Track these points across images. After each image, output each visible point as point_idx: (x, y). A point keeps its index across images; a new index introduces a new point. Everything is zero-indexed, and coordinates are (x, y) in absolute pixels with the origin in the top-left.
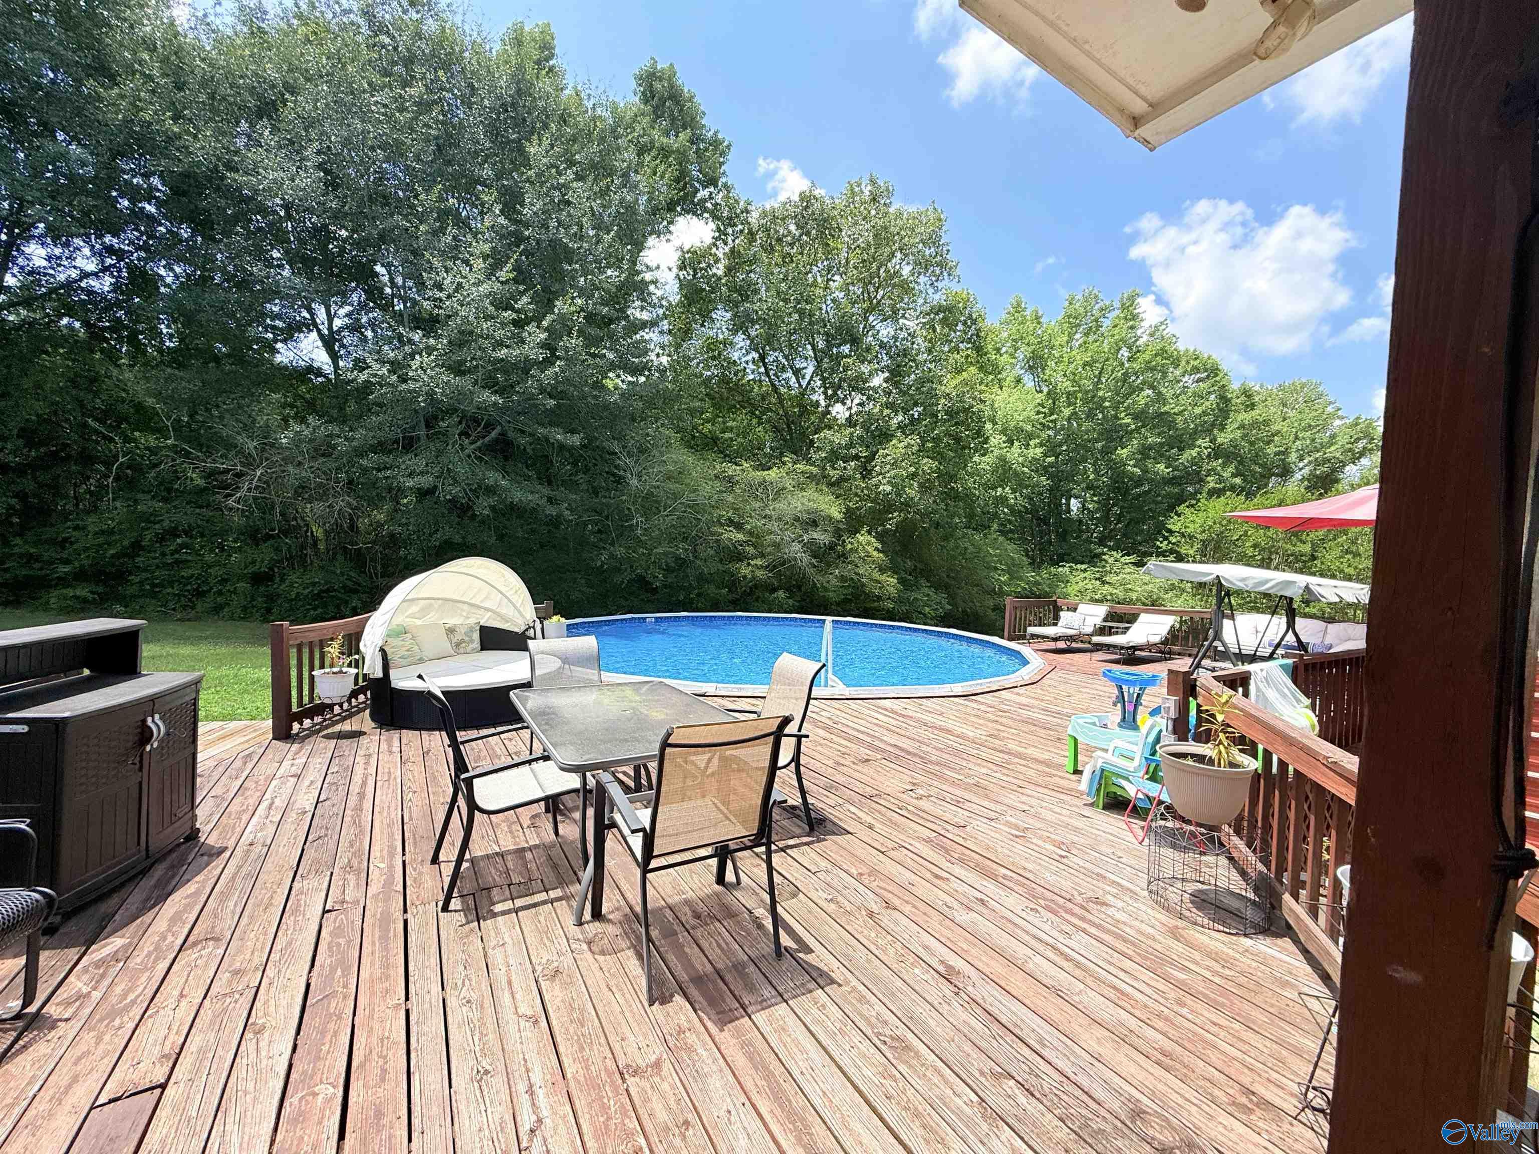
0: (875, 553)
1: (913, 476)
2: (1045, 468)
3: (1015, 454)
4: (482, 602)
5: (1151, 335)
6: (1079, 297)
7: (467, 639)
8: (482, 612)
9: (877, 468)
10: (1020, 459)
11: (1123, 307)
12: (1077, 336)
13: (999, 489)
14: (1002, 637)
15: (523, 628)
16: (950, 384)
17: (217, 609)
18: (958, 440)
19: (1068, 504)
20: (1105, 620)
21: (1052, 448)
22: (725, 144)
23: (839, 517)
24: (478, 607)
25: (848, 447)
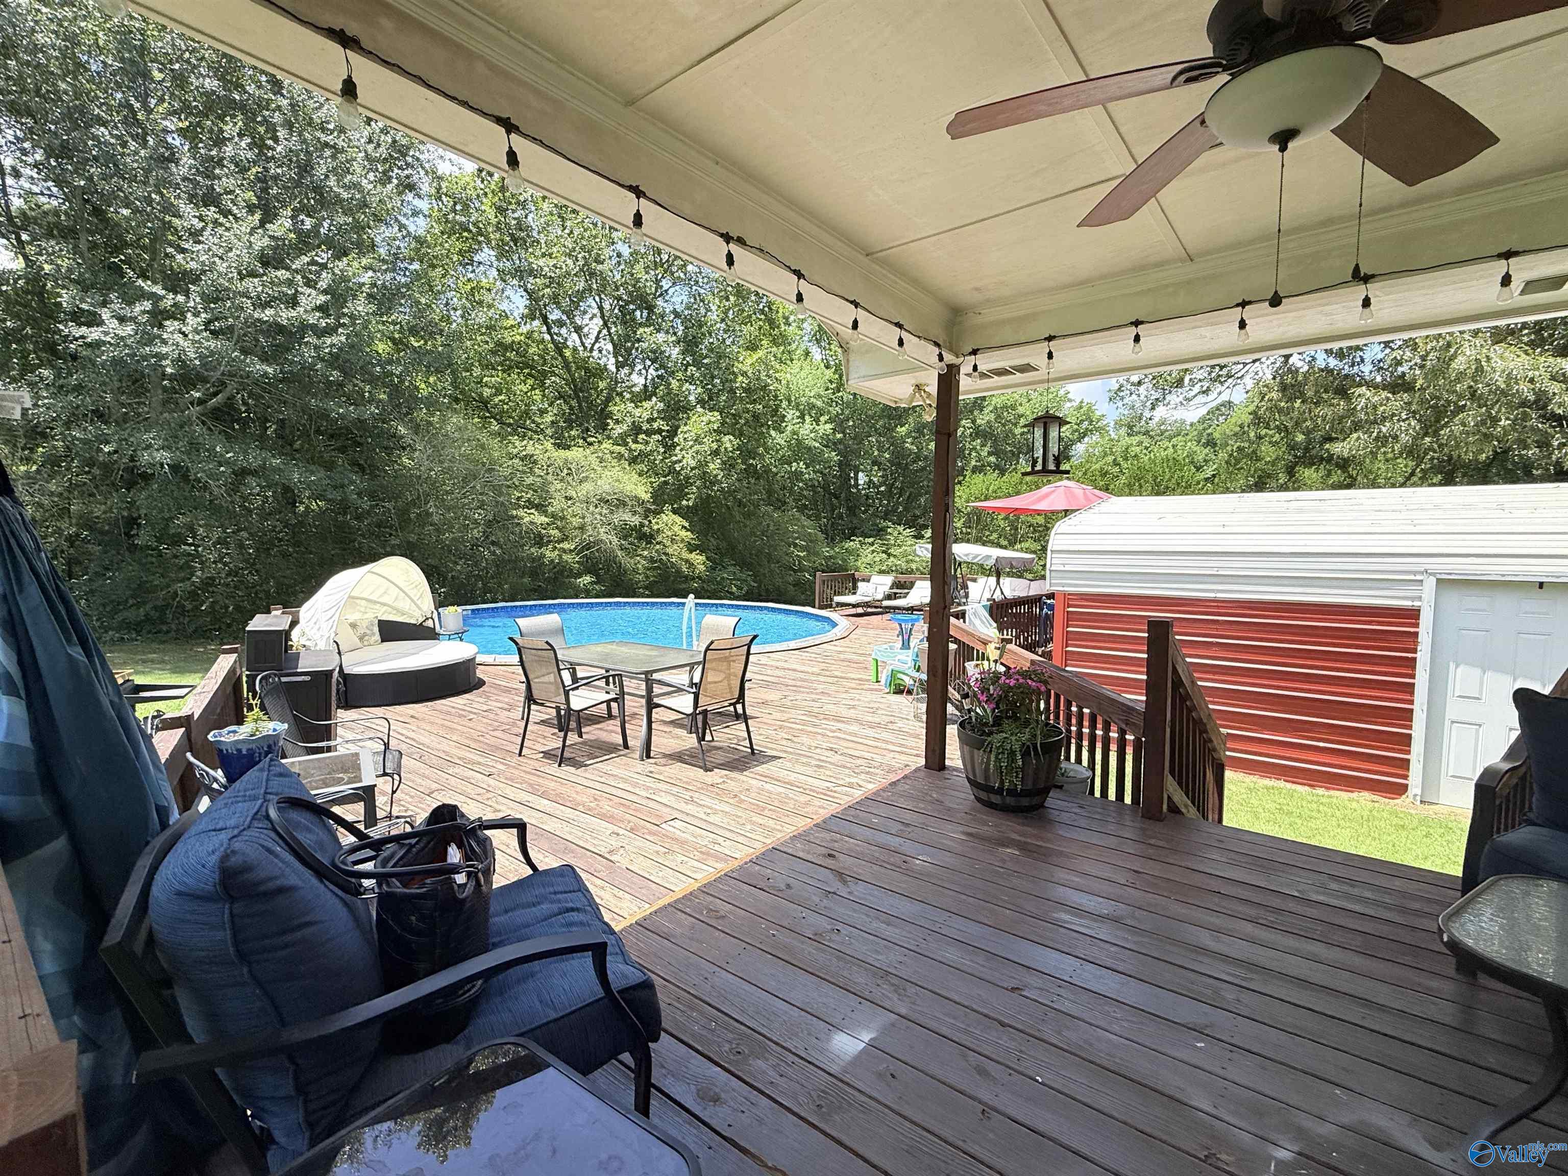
0: (683, 533)
1: (716, 453)
2: (834, 444)
3: (806, 430)
4: (381, 596)
7: (368, 632)
8: (377, 606)
9: (681, 443)
10: (812, 435)
13: (794, 464)
14: (814, 607)
15: (421, 620)
16: (747, 362)
19: (856, 479)
20: (891, 588)
21: (839, 423)
23: (646, 497)
24: (375, 602)
25: (651, 420)
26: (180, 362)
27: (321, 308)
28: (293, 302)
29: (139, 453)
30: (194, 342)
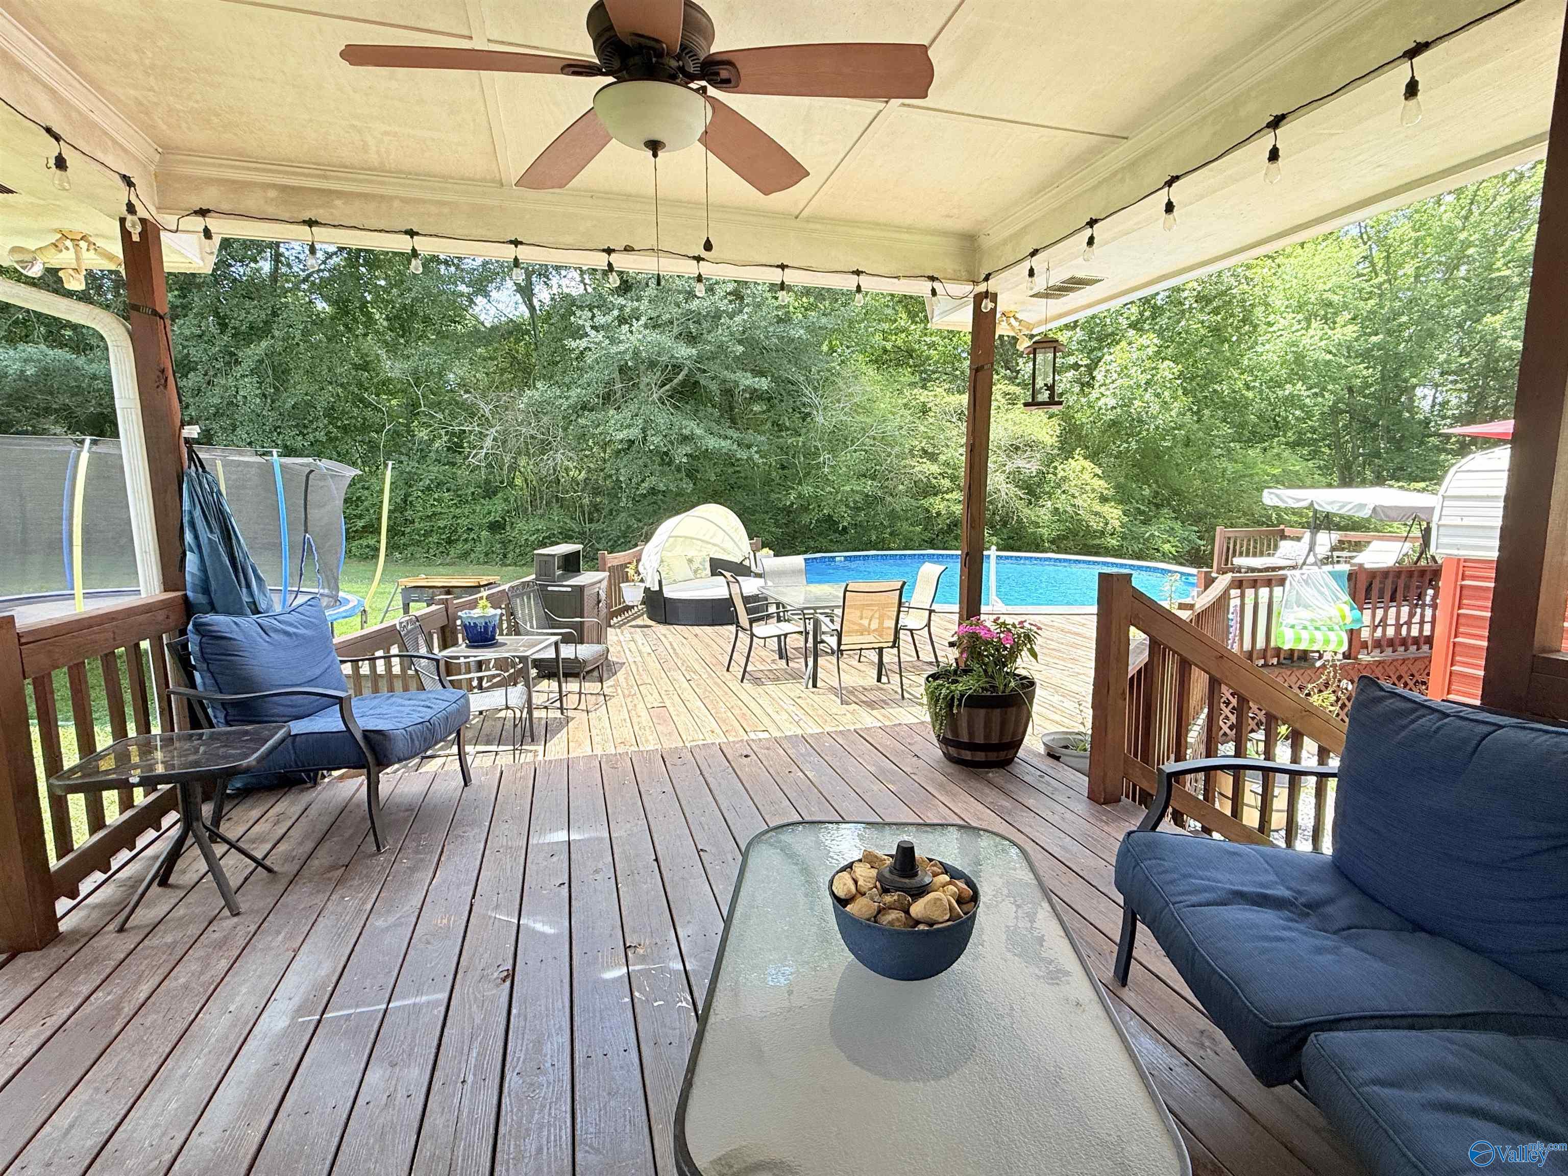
0: (1096, 482)
2: (1366, 352)
4: (711, 538)
7: (703, 566)
8: (709, 546)
9: (1100, 379)
10: (1321, 344)
15: (740, 559)
17: (465, 555)
20: (1333, 549)
23: (1051, 440)
24: (705, 543)
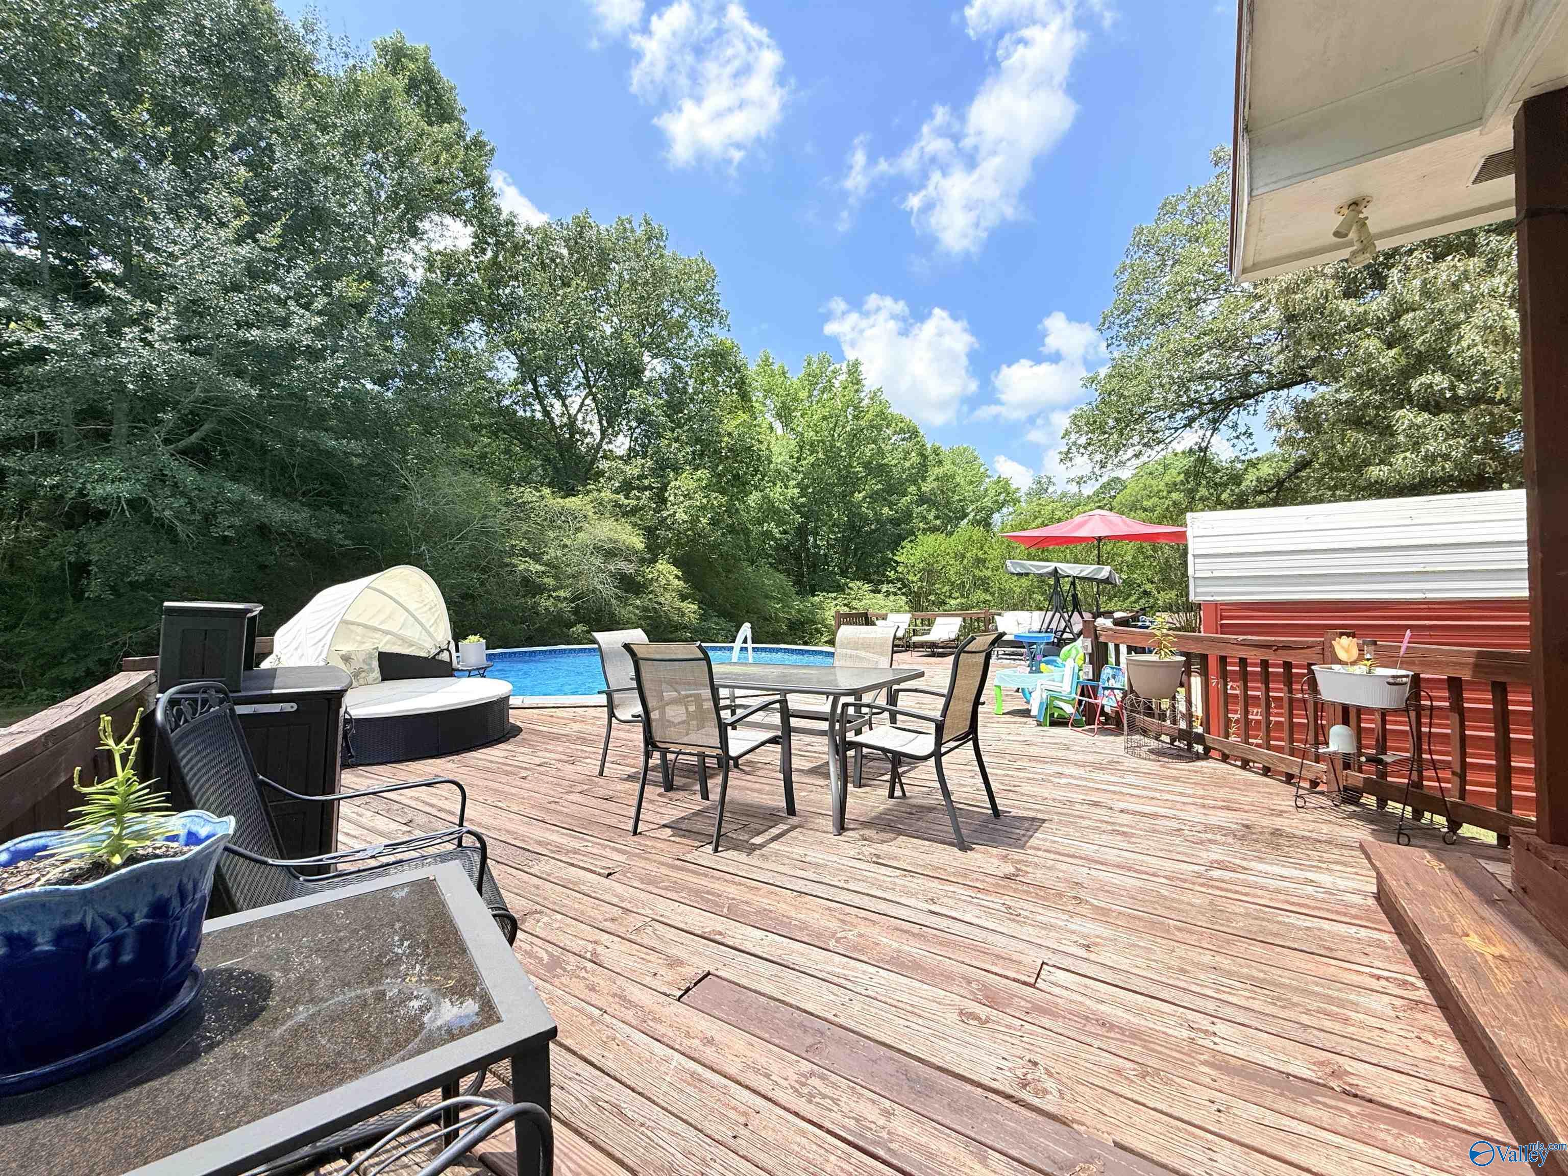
0: (676, 582)
1: (704, 508)
2: (799, 507)
4: (382, 623)
5: (872, 399)
6: (815, 359)
7: (366, 667)
8: (378, 635)
9: (672, 498)
10: (782, 498)
11: (850, 373)
12: (815, 393)
13: (765, 525)
18: (736, 477)
21: (804, 490)
22: (488, 148)
23: (640, 546)
24: (375, 629)
25: (641, 477)
26: (145, 376)
27: (318, 332)
28: (285, 323)
29: (89, 486)
30: (161, 354)
